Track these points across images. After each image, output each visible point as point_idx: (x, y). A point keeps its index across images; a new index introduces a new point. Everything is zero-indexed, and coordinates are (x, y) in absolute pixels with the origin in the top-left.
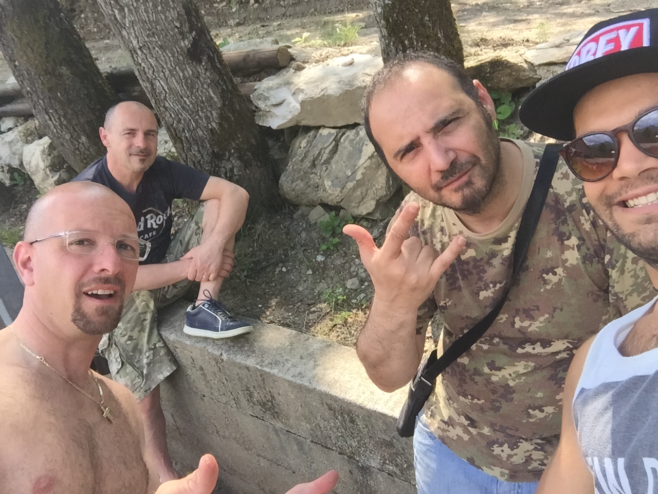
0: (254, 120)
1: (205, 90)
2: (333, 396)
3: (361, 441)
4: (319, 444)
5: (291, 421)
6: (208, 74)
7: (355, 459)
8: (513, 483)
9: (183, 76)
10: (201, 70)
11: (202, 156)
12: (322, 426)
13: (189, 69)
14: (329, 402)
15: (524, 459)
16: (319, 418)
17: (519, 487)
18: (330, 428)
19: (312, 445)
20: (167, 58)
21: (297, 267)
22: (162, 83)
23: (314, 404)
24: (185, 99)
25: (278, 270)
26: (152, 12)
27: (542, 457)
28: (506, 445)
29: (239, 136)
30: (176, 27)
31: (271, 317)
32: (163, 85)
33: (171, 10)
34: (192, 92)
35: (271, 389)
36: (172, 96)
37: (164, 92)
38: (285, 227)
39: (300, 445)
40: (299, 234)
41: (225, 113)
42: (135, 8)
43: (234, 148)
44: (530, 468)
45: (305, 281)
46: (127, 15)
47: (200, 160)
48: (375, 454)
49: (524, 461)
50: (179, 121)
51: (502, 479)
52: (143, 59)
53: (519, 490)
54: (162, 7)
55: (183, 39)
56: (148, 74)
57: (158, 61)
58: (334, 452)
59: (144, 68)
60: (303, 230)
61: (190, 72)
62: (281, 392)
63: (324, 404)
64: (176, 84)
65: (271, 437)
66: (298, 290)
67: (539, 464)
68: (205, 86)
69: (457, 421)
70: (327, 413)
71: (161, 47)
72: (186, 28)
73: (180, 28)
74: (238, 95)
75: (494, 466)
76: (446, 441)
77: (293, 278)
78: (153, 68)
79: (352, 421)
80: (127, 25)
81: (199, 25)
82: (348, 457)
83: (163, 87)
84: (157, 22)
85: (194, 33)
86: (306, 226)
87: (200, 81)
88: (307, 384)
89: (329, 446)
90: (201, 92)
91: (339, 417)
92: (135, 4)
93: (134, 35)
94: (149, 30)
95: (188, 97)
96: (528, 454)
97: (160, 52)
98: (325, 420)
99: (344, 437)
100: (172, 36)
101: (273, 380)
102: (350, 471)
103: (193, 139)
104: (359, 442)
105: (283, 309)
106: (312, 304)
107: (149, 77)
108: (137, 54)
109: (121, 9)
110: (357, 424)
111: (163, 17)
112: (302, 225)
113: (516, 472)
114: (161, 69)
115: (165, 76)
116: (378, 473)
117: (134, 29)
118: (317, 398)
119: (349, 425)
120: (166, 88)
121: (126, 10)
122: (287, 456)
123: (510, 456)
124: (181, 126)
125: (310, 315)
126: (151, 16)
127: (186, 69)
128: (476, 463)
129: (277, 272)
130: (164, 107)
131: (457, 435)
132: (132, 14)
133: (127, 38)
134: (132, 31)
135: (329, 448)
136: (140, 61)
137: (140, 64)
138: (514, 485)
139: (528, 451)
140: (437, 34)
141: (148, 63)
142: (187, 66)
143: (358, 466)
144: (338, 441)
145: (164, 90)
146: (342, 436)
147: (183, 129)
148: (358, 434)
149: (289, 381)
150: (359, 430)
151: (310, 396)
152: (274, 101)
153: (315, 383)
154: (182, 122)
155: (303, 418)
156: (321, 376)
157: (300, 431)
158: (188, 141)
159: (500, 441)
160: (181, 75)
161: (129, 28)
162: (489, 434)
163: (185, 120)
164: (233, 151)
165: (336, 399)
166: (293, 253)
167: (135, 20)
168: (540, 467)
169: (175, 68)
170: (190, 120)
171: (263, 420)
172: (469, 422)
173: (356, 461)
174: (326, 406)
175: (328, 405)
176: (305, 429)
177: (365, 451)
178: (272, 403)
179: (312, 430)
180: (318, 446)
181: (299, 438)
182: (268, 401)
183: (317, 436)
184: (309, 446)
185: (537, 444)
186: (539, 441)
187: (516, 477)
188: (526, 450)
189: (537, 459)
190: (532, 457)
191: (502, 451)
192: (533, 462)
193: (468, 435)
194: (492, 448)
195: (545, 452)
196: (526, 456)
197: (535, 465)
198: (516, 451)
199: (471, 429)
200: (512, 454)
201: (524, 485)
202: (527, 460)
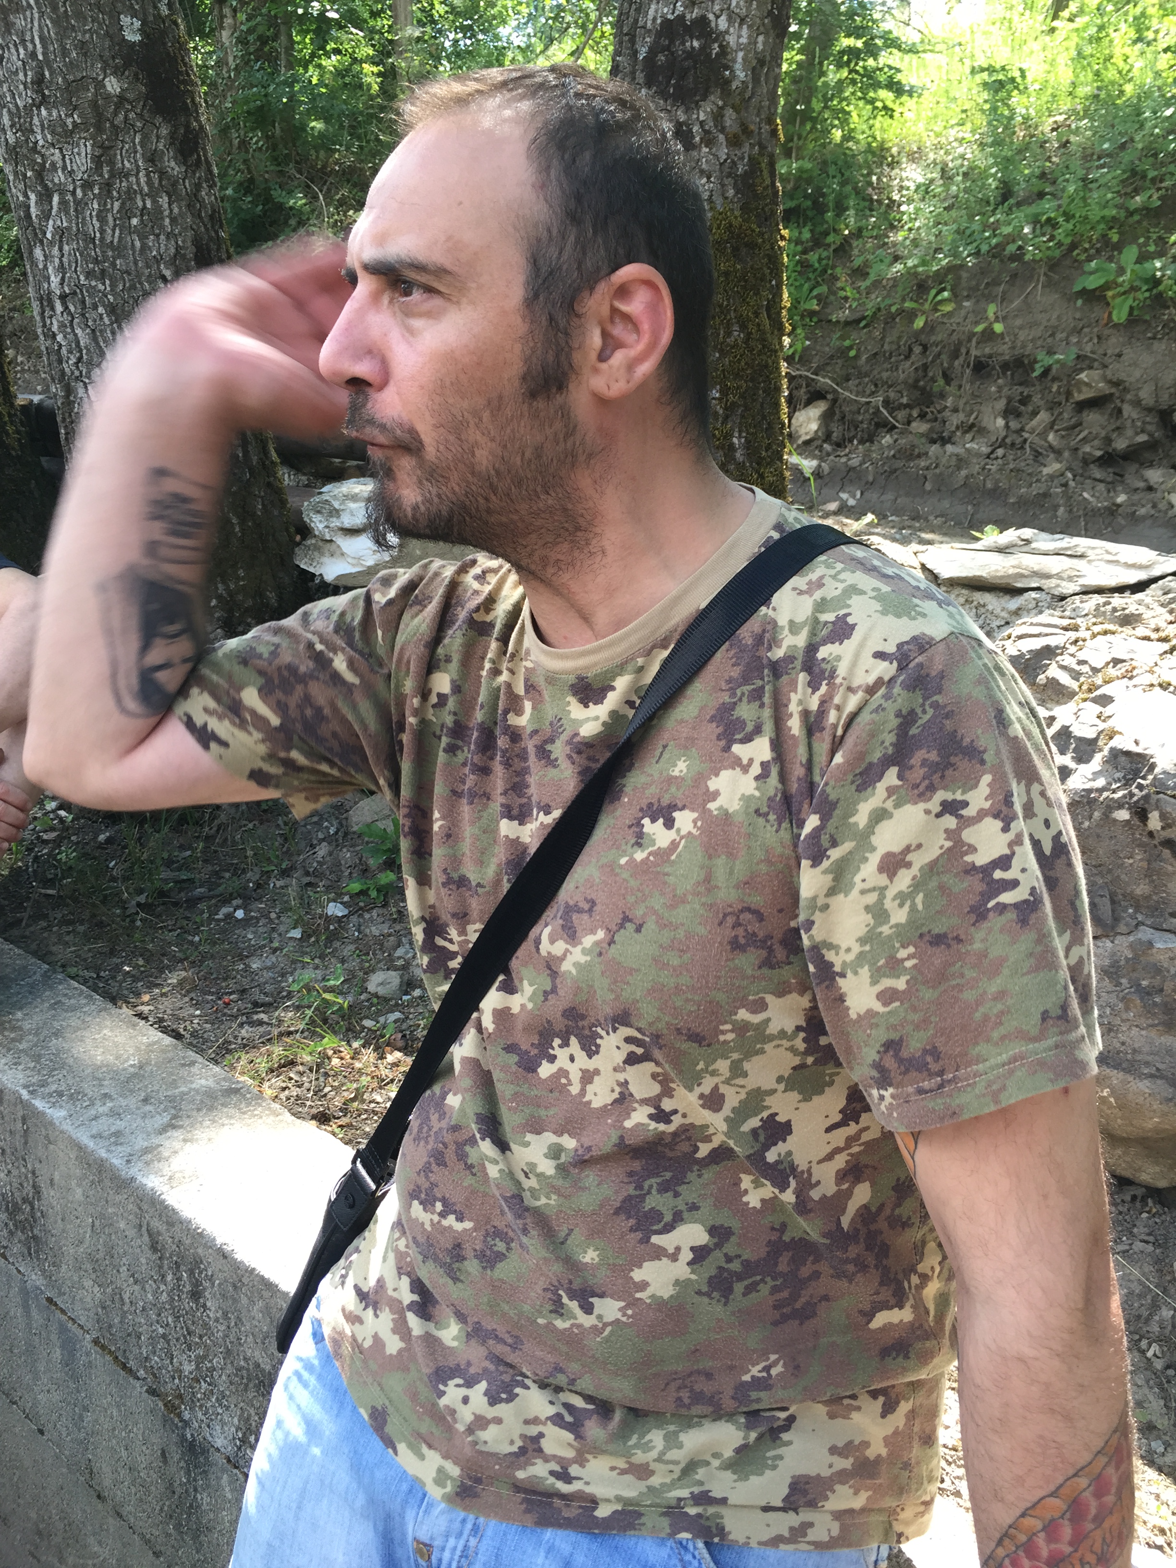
0: (291, 554)
3: (203, 1359)
4: (110, 1352)
5: (64, 1267)
7: (179, 1415)
8: (462, 1514)
12: (126, 1297)
14: (156, 1224)
15: (519, 1443)
16: (124, 1274)
17: (475, 1529)
18: (144, 1309)
19: (96, 1355)
21: (273, 916)
23: (122, 1225)
25: (225, 911)
26: (115, 226)
27: (570, 1454)
28: (483, 1385)
29: (241, 573)
30: (163, 277)
31: (145, 1009)
33: (162, 237)
35: (37, 1166)
38: (286, 824)
39: (69, 1346)
40: (312, 846)
42: (77, 203)
43: (219, 597)
44: (521, 1475)
45: (275, 950)
46: (54, 212)
48: (228, 1408)
49: (514, 1449)
51: (435, 1492)
52: (62, 326)
53: (473, 1542)
54: (142, 221)
56: (65, 365)
57: (95, 339)
58: (138, 1384)
59: (60, 346)
60: (323, 840)
62: (57, 1177)
63: (144, 1229)
65: (12, 1313)
66: (247, 966)
67: (552, 1473)
69: (390, 1292)
70: (146, 1258)
71: (112, 310)
74: (269, 485)
75: (430, 1447)
77: (250, 936)
78: (81, 351)
79: (196, 1295)
80: (49, 236)
82: (165, 1405)
84: (119, 250)
86: (336, 833)
88: (117, 1161)
89: (131, 1364)
91: (169, 1278)
92: (79, 193)
93: (57, 261)
94: (96, 261)
96: (533, 1431)
97: (106, 320)
98: (136, 1282)
99: (168, 1342)
101: (47, 1137)
102: (163, 1453)
104: (199, 1360)
105: (187, 999)
106: (262, 1005)
107: (67, 370)
108: (53, 309)
109: (45, 196)
110: (204, 1306)
111: (138, 244)
112: (327, 828)
113: (478, 1481)
114: (96, 360)
117: (61, 249)
118: (131, 1206)
119: (188, 1304)
121: (56, 199)
122: (36, 1378)
123: (481, 1422)
125: (246, 1027)
126: (109, 231)
128: (388, 1429)
129: (220, 916)
131: (376, 1337)
132: (67, 213)
133: (41, 266)
134: (56, 251)
135: (130, 1372)
136: (55, 328)
137: (54, 336)
138: (464, 1521)
139: (535, 1421)
140: (732, 436)
141: (71, 337)
143: (183, 1437)
144: (154, 1353)
146: (164, 1336)
148: (201, 1337)
149: (80, 1147)
150: (205, 1325)
151: (118, 1198)
152: (346, 521)
153: (140, 1164)
155: (89, 1266)
156: (166, 1154)
157: (78, 1306)
159: (472, 1370)
161: (51, 243)
162: (455, 1344)
164: (214, 602)
165: (170, 1216)
166: (279, 884)
167: (68, 229)
168: (552, 1480)
171: (5, 1257)
172: (416, 1297)
173: (182, 1420)
174: (146, 1238)
175: (150, 1235)
176: (88, 1299)
177: (207, 1395)
178: (33, 1208)
179: (104, 1308)
180: (108, 1358)
181: (70, 1325)
182: (25, 1200)
183: (110, 1326)
184: (88, 1354)
185: (568, 1406)
186: (578, 1402)
187: (476, 1495)
188: (531, 1416)
189: (554, 1456)
190: (545, 1444)
191: (466, 1400)
192: (539, 1461)
193: (402, 1339)
194: (441, 1387)
195: (579, 1437)
196: (523, 1437)
197: (539, 1470)
198: (501, 1410)
199: (413, 1320)
200: (489, 1416)
201: (492, 1526)
202: (523, 1451)
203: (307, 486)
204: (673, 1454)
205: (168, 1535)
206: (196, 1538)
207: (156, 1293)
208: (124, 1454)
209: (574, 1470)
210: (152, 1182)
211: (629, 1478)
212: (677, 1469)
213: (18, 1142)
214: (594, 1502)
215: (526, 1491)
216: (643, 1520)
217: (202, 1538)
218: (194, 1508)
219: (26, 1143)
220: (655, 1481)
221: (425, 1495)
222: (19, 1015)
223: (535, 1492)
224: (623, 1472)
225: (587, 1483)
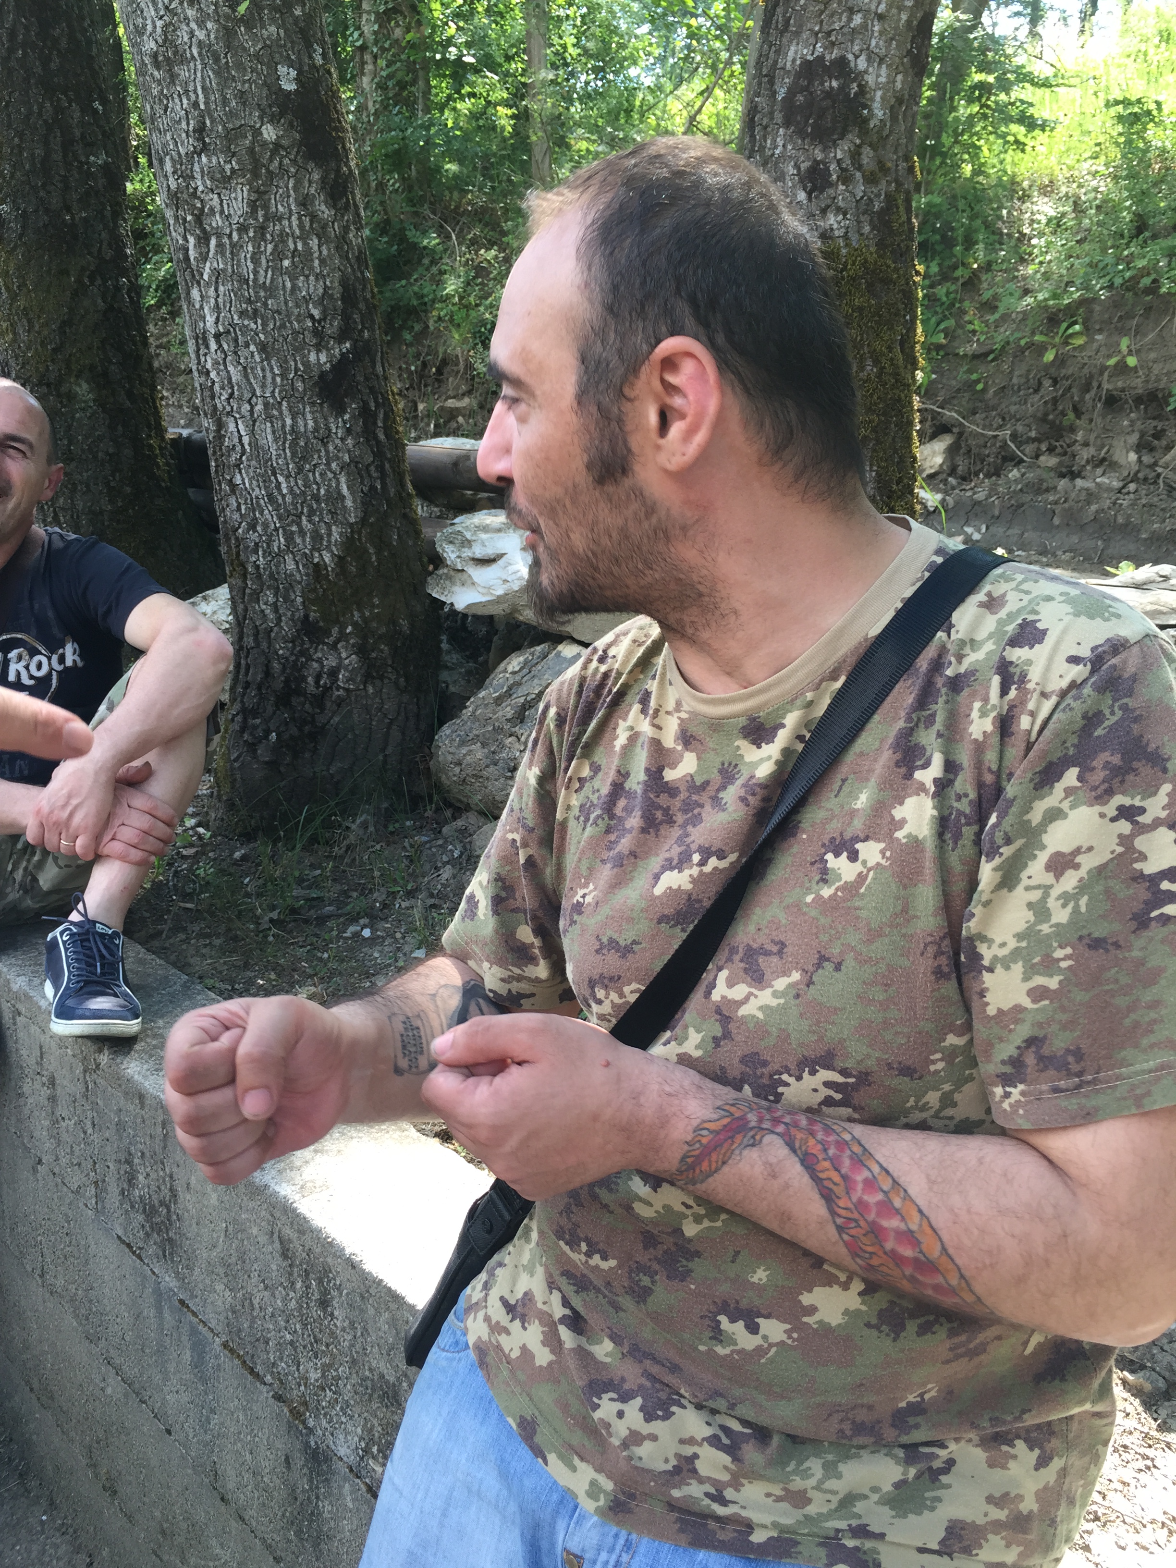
0: (424, 583)
1: (330, 475)
2: (298, 1215)
3: (330, 1365)
4: (238, 1356)
5: (197, 1271)
6: (350, 441)
7: (304, 1422)
8: (615, 1529)
9: (292, 426)
10: (337, 427)
11: (279, 619)
12: (256, 1302)
13: (309, 416)
14: (288, 1232)
15: (673, 1462)
16: (255, 1279)
17: (628, 1545)
18: (273, 1315)
19: (224, 1358)
20: (269, 375)
21: (398, 935)
22: (241, 427)
23: (255, 1231)
24: (281, 479)
25: (352, 929)
26: (268, 267)
27: (725, 1477)
28: (639, 1401)
29: (376, 601)
30: (312, 317)
32: (243, 433)
33: (312, 278)
34: (300, 470)
35: (175, 1170)
36: (253, 463)
37: (238, 448)
38: (412, 846)
39: (199, 1349)
40: (437, 869)
41: (360, 539)
42: (233, 245)
43: (355, 625)
44: (676, 1493)
46: (211, 255)
47: (271, 629)
48: (351, 1417)
49: (669, 1467)
50: (252, 527)
51: (588, 1505)
52: (216, 363)
53: (625, 1558)
54: (293, 262)
55: (318, 347)
56: (217, 401)
57: (246, 376)
58: (264, 1389)
59: (213, 382)
60: (448, 863)
61: (311, 423)
62: (193, 1181)
63: (276, 1236)
64: (270, 437)
65: (145, 1313)
67: (707, 1495)
68: (334, 465)
69: (540, 1305)
70: (276, 1265)
71: (263, 348)
72: (333, 327)
73: (319, 322)
74: (405, 516)
75: (582, 1459)
76: (488, 1359)
77: (376, 955)
78: (232, 388)
79: (324, 1303)
80: (206, 277)
81: (366, 334)
82: (291, 1411)
83: (240, 437)
84: (271, 291)
85: (348, 345)
86: (460, 856)
87: (327, 452)
89: (259, 1369)
90: (321, 474)
91: (299, 1285)
92: (235, 236)
93: (212, 301)
94: (249, 301)
95: (288, 477)
96: (688, 1451)
97: (257, 358)
98: (266, 1288)
99: (295, 1349)
100: (295, 333)
102: (287, 1459)
103: (271, 576)
104: (326, 1368)
107: (219, 406)
108: (207, 347)
109: (203, 240)
110: (332, 1315)
111: (288, 285)
112: (452, 851)
113: (632, 1496)
114: (247, 396)
115: (252, 412)
116: (345, 1479)
117: (216, 290)
118: (263, 1213)
119: (316, 1312)
120: (246, 440)
121: (213, 242)
122: (166, 1379)
123: (635, 1438)
124: (254, 536)
126: (262, 272)
127: (303, 415)
128: (538, 1439)
129: (348, 934)
130: (230, 482)
131: (524, 1348)
132: (223, 255)
133: (197, 306)
134: (211, 292)
135: (257, 1376)
136: (209, 366)
137: (208, 373)
138: (616, 1536)
139: (691, 1441)
141: (223, 374)
142: (308, 409)
143: (307, 1445)
144: (281, 1359)
145: (242, 445)
146: (292, 1343)
147: (256, 544)
148: (327, 1345)
150: (332, 1334)
151: (251, 1204)
152: (478, 551)
153: (274, 1172)
154: (259, 528)
155: (221, 1271)
156: (298, 1163)
157: (209, 1309)
158: (259, 576)
159: (626, 1386)
160: (289, 421)
161: (208, 284)
162: (608, 1360)
163: (266, 526)
164: (349, 629)
165: (301, 1225)
166: (404, 904)
167: (224, 270)
168: (707, 1501)
169: (280, 403)
170: (276, 529)
171: (139, 1257)
173: (306, 1428)
174: (277, 1245)
175: (281, 1243)
176: (219, 1303)
177: (332, 1404)
178: (169, 1211)
179: (234, 1312)
180: (236, 1361)
181: (201, 1327)
182: (162, 1203)
183: (239, 1330)
184: (217, 1357)
185: (723, 1428)
186: (736, 1426)
187: (630, 1511)
188: (686, 1436)
189: (709, 1478)
190: (698, 1464)
191: (620, 1414)
192: (694, 1482)
193: (552, 1351)
194: (595, 1400)
195: (736, 1459)
196: (678, 1456)
197: (695, 1490)
198: (657, 1427)
199: (565, 1333)
200: (645, 1432)
201: (645, 1544)
202: (677, 1470)
203: (439, 517)
204: (832, 1484)
205: (289, 1541)
206: (316, 1546)
207: (285, 1300)
208: (248, 1457)
209: (729, 1493)
210: (285, 1190)
211: (784, 1505)
212: (835, 1500)
213: (158, 1146)
214: (749, 1527)
215: (681, 1510)
216: (800, 1548)
217: (323, 1546)
218: (315, 1515)
219: (165, 1147)
220: (812, 1509)
221: (576, 1507)
222: (161, 1023)
223: (689, 1513)
224: (779, 1499)
225: (744, 1507)
